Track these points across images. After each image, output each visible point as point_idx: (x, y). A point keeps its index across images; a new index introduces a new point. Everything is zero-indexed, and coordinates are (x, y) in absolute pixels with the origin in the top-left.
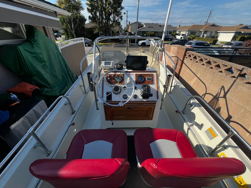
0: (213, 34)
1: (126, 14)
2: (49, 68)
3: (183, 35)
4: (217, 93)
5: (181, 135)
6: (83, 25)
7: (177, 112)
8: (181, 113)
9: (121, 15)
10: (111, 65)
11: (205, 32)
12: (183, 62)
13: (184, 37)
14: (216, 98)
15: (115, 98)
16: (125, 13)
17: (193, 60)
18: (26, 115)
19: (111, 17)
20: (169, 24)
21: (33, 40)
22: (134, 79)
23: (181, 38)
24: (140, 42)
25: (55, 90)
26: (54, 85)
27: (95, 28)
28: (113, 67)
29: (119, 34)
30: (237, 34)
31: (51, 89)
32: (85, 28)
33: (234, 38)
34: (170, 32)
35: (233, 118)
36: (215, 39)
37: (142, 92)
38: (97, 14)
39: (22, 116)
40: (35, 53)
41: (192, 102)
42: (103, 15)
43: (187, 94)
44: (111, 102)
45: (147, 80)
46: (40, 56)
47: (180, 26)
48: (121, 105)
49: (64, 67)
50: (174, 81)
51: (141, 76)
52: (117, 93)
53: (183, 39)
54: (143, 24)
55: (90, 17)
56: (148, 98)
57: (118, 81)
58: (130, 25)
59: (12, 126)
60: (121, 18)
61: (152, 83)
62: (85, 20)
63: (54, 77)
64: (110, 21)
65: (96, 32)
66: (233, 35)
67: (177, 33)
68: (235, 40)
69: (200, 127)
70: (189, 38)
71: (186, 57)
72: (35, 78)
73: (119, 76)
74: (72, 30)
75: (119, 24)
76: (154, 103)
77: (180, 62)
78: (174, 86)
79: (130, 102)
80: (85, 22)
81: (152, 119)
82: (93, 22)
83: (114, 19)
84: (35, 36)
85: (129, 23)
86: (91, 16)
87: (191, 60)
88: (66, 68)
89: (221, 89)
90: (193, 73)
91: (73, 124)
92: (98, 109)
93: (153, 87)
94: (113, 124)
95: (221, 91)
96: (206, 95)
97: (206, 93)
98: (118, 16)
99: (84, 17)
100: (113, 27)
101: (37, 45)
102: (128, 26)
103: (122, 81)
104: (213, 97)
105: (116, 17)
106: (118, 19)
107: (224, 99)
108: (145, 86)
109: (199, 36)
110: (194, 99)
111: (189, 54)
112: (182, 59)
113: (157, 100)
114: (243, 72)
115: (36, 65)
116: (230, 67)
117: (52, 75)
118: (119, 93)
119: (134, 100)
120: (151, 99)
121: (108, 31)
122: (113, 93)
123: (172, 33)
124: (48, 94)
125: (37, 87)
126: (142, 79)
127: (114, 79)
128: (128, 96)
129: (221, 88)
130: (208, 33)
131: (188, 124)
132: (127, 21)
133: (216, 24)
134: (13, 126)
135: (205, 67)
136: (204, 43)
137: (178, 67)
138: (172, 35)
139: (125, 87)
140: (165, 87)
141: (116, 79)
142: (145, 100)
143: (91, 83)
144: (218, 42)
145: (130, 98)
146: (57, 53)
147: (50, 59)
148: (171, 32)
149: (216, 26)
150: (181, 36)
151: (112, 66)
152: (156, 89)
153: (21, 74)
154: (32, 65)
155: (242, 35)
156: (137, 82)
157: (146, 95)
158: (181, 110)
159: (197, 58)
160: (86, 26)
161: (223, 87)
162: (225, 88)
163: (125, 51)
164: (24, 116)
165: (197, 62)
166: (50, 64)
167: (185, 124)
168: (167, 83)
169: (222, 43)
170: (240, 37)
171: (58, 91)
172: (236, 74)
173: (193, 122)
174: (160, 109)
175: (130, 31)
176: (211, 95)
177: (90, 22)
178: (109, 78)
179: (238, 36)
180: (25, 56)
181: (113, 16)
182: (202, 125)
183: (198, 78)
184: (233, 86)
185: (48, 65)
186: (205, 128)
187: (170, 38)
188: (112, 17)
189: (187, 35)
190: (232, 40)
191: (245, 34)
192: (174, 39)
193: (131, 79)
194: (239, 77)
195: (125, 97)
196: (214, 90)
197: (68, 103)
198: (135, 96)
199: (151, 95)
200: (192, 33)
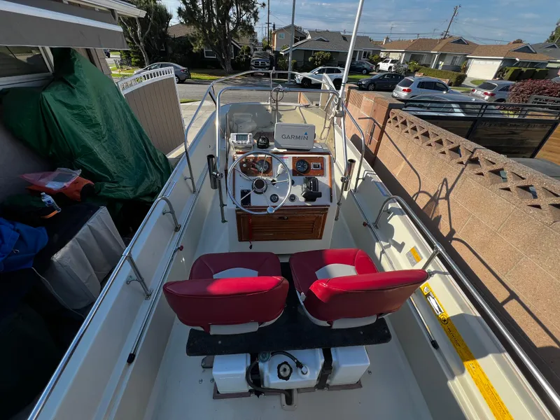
0: (458, 62)
1: (267, 6)
2: (106, 138)
3: (393, 61)
4: (436, 191)
5: (362, 256)
6: (164, 29)
7: (365, 224)
8: (372, 226)
9: (255, 9)
10: (248, 141)
11: (442, 57)
12: (383, 131)
13: (395, 67)
14: (434, 200)
15: (256, 200)
16: (264, 5)
17: (400, 128)
18: (78, 235)
19: (231, 12)
20: (362, 35)
21: (71, 77)
22: (291, 167)
23: (390, 68)
24: (300, 76)
25: (123, 187)
26: (119, 175)
27: (193, 40)
28: (251, 144)
29: (251, 56)
30: (508, 62)
31: (116, 185)
32: (168, 36)
33: (500, 73)
34: (365, 53)
35: (457, 233)
36: (462, 73)
37: (304, 190)
38: (198, 4)
39: (70, 238)
40: (78, 107)
41: (390, 206)
42: (212, 7)
43: (383, 193)
44: (249, 207)
45: (312, 168)
46: (89, 112)
47: (387, 39)
48: (269, 212)
49: (138, 137)
50: (363, 169)
51: (302, 161)
52: (261, 191)
53: (393, 70)
54: (306, 31)
55: (180, 11)
56: (314, 200)
57: (262, 169)
58: (277, 32)
59: (55, 256)
60: (255, 15)
61: (322, 174)
62: (169, 17)
63: (118, 158)
64: (230, 24)
65: (197, 48)
66: (498, 64)
67: (382, 57)
68: (501, 76)
69: (400, 247)
70: (405, 70)
71: (389, 120)
72: (82, 161)
73: (263, 160)
74: (139, 42)
75: (250, 30)
76: (324, 210)
77: (377, 130)
78: (363, 179)
79: (284, 208)
80: (168, 22)
81: (321, 238)
82: (188, 24)
83: (238, 19)
84: (76, 68)
85: (274, 27)
86: (184, 7)
87: (398, 126)
88: (141, 137)
89: (443, 184)
90: (400, 153)
91: (181, 248)
92: (224, 221)
93: (323, 180)
94: (251, 247)
95: (442, 186)
96: (420, 194)
97: (420, 192)
98: (247, 10)
99: (166, 10)
100: (237, 37)
101: (80, 88)
102: (270, 35)
103: (268, 171)
104: (430, 198)
105: (244, 12)
106: (247, 18)
107: (446, 201)
108: (309, 179)
109: (427, 66)
110: (395, 202)
111: (395, 115)
112: (381, 125)
113: (329, 204)
114: (475, 156)
115: (81, 133)
116: (457, 145)
117: (115, 154)
118: (265, 191)
119: (290, 203)
120: (319, 201)
121: (226, 48)
122: (252, 193)
123: (370, 57)
124: (111, 195)
125: (90, 182)
126: (303, 166)
127: (253, 166)
128: (279, 197)
129: (442, 182)
130: (447, 57)
131: (381, 245)
132: (268, 23)
133: (466, 38)
134: (57, 257)
135: (420, 142)
136: (435, 83)
137: (375, 140)
138: (371, 61)
139: (274, 181)
140: (345, 181)
141: (258, 166)
142: (308, 204)
143: (214, 175)
144: (466, 79)
145: (284, 200)
146: (120, 104)
147: (107, 119)
148: (369, 55)
149: (464, 43)
150: (389, 64)
151: (250, 142)
152: (329, 184)
153: (51, 153)
154: (73, 133)
155: (517, 65)
156: (295, 172)
157: (312, 195)
158: (371, 221)
159: (408, 124)
160: (171, 33)
161: (445, 180)
162: (448, 181)
163: (269, 103)
164: (74, 239)
165: (407, 132)
166: (109, 130)
167: (377, 245)
168: (347, 175)
169: (474, 82)
170: (512, 69)
171: (128, 188)
172: (465, 158)
173: (390, 241)
174: (336, 220)
175: (275, 48)
176: (426, 195)
177: (181, 23)
178: (244, 165)
179: (508, 68)
180: (58, 113)
181: (236, 11)
182: (403, 244)
183: (408, 162)
184: (460, 179)
185: (104, 133)
186: (406, 249)
187: (365, 69)
188: (234, 13)
189: (402, 62)
190: (495, 77)
191: (523, 63)
192: (375, 71)
193: (285, 166)
194: (469, 163)
195: (274, 198)
196: (432, 186)
197: (169, 210)
198: (292, 198)
199: (320, 195)
200: (414, 57)
